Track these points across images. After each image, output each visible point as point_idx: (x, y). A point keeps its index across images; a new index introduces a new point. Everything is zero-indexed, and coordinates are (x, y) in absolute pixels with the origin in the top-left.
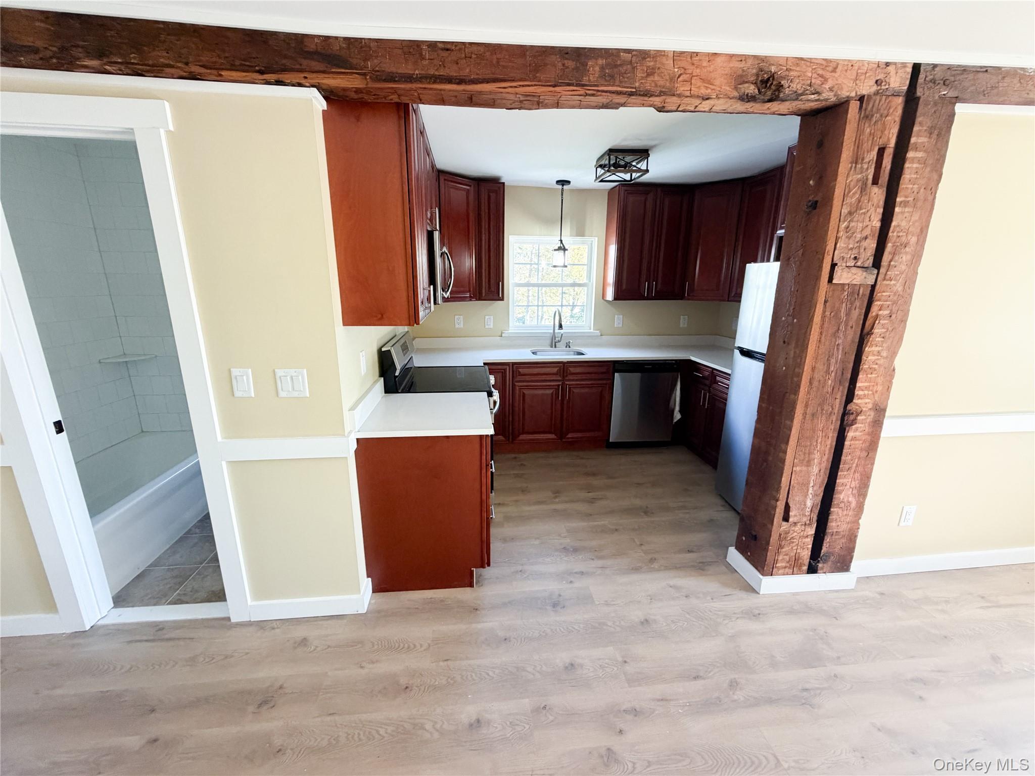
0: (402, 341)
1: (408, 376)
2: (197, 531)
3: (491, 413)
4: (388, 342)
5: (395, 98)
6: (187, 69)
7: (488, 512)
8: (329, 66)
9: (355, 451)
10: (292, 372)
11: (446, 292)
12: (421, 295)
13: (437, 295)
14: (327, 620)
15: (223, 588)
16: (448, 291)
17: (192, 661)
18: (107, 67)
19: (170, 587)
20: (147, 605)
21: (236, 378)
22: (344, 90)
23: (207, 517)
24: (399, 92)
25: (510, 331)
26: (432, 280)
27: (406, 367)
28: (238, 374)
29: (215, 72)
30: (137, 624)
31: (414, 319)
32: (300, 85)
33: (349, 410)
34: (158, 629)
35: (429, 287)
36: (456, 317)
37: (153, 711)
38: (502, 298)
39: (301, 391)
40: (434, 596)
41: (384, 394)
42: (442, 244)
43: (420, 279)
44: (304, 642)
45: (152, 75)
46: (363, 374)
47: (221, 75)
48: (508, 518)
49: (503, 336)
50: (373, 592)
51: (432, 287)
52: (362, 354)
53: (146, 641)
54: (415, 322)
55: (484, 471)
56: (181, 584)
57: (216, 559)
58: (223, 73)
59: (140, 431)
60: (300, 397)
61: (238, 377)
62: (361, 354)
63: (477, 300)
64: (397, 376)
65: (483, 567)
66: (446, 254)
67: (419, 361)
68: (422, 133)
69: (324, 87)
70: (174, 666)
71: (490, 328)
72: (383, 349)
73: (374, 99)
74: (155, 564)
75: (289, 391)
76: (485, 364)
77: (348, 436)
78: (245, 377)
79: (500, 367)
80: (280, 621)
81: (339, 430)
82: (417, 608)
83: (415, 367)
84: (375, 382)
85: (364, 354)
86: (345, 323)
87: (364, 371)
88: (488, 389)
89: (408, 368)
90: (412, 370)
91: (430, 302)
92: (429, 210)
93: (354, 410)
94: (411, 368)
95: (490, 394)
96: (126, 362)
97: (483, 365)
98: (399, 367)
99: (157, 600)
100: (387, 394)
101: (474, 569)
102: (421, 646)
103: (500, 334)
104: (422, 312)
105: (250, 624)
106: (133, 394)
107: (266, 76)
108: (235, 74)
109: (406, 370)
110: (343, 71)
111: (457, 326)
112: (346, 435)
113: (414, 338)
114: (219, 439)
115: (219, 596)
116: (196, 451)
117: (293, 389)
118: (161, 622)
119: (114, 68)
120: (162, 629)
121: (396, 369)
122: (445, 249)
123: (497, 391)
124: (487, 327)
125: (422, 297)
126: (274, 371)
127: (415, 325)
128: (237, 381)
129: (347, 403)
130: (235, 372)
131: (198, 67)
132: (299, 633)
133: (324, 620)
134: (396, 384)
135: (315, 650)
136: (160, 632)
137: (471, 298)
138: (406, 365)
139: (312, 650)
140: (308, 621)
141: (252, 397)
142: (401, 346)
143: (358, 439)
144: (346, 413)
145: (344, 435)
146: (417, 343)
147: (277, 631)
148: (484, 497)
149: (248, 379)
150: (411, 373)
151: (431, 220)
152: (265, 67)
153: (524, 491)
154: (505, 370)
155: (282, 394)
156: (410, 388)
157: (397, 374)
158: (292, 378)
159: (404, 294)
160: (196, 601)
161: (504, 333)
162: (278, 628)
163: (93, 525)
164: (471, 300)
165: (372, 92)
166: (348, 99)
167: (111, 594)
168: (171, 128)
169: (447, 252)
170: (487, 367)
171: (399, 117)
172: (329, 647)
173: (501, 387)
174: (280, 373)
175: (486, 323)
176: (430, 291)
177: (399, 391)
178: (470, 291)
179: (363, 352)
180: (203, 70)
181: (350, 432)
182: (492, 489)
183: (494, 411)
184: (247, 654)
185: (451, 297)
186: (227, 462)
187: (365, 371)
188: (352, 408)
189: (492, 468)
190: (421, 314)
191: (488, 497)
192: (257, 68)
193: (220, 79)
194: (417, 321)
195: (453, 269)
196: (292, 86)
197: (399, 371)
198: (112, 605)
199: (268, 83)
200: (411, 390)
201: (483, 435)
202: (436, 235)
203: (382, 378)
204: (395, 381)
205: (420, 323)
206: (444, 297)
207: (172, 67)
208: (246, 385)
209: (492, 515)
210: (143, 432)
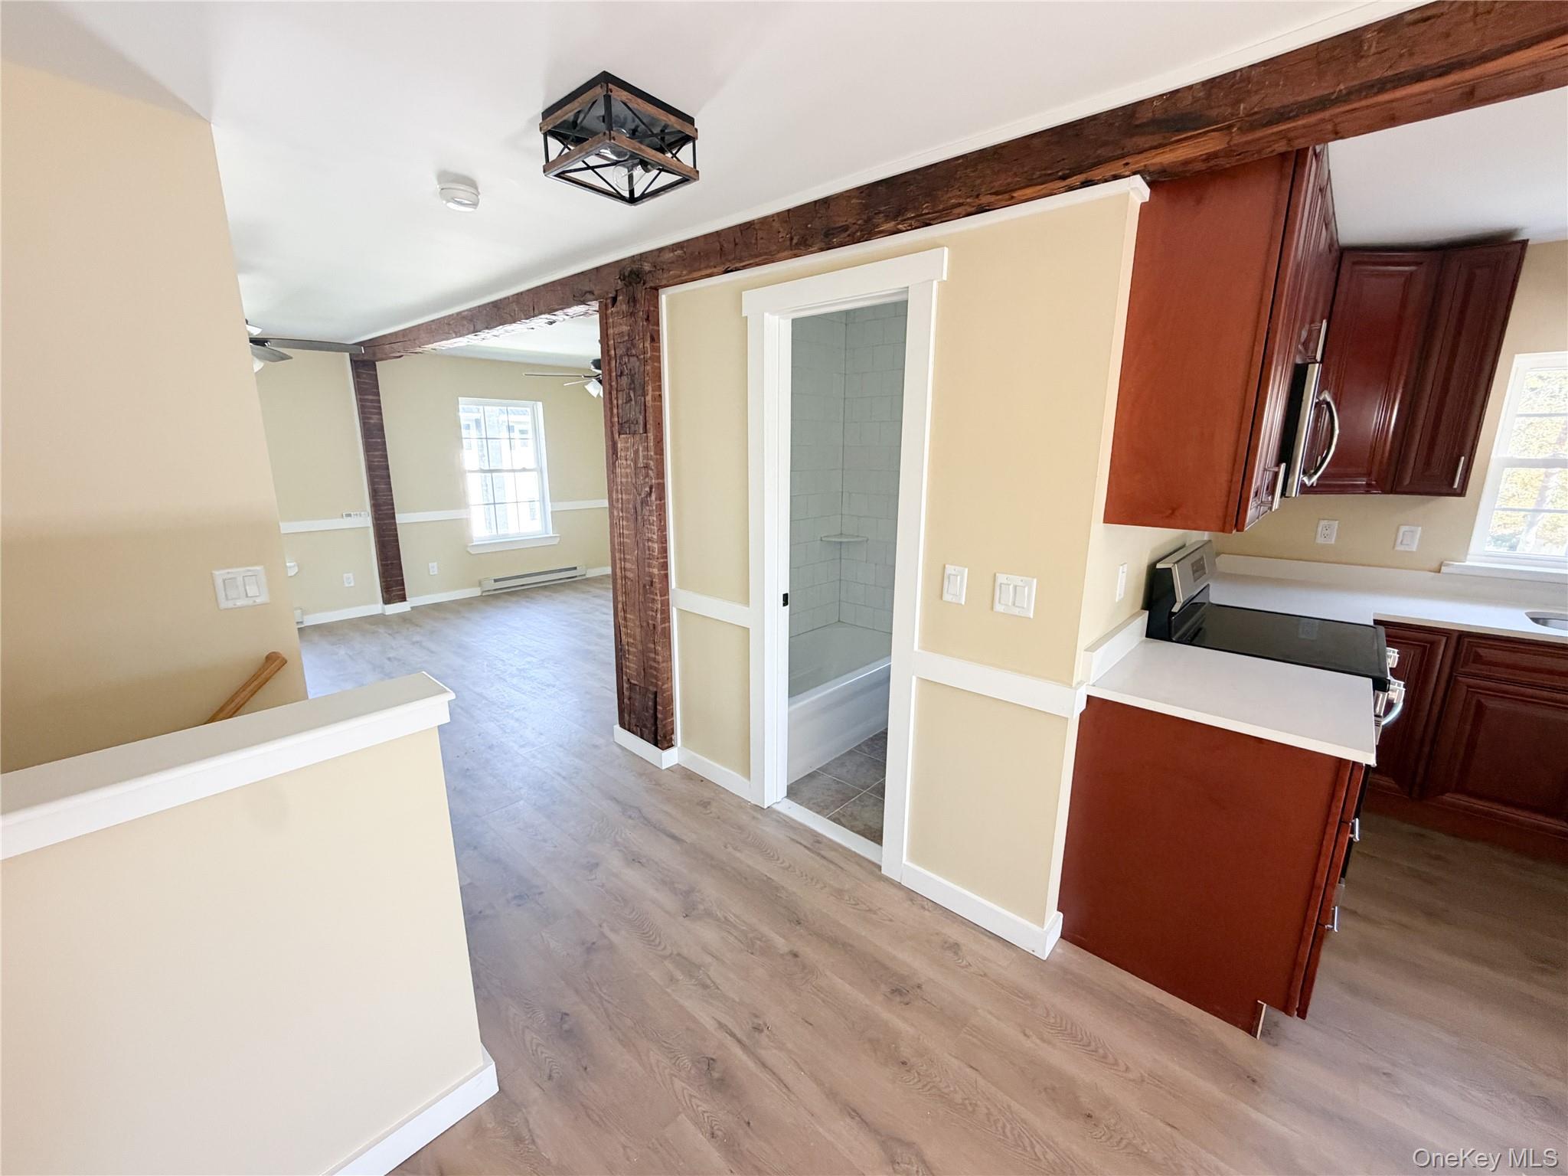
0: (1196, 556)
1: (1193, 619)
2: (866, 749)
3: (1377, 724)
4: (1171, 554)
5: (1281, 147)
6: (978, 202)
7: (1325, 915)
8: (1167, 135)
9: (1081, 715)
10: (1017, 580)
11: (1310, 477)
12: (1259, 478)
13: (1290, 481)
14: (990, 938)
15: (882, 828)
16: (1315, 473)
17: (839, 893)
18: (900, 226)
19: (834, 801)
20: (810, 809)
21: (949, 578)
22: (1186, 163)
23: (883, 736)
24: (1292, 135)
25: (1467, 563)
26: (1285, 452)
27: (1195, 601)
28: (953, 572)
29: (1006, 196)
30: (801, 824)
31: (1233, 519)
32: (1116, 177)
33: (1085, 650)
34: (817, 843)
35: (1278, 465)
36: (1323, 523)
37: (799, 923)
38: (1459, 491)
39: (1023, 608)
40: (1172, 1006)
41: (1144, 638)
42: (1323, 385)
43: (1261, 453)
44: (955, 947)
45: (939, 221)
46: (1117, 600)
47: (1013, 197)
48: (1371, 951)
49: (1442, 571)
50: (1062, 937)
51: (1283, 466)
52: (1123, 569)
53: (805, 847)
54: (1236, 526)
55: (1332, 831)
56: (843, 801)
57: (881, 791)
58: (1015, 195)
59: (837, 620)
60: (1021, 617)
61: (951, 577)
62: (1121, 567)
63: (1384, 492)
64: (1175, 613)
65: (1286, 1009)
66: (1328, 404)
67: (1220, 595)
68: (1323, 190)
69: (1151, 169)
70: (822, 888)
71: (1411, 552)
72: (1159, 566)
73: (1238, 160)
74: (824, 769)
75: (1007, 605)
76: (1376, 622)
77: (1076, 689)
78: (959, 577)
79: (1421, 635)
80: (932, 903)
81: (1065, 676)
82: (1132, 1006)
83: (1210, 603)
84: (1134, 616)
85: (1125, 570)
86: (1110, 518)
87: (1120, 595)
88: (1377, 674)
89: (1196, 603)
90: (1203, 608)
91: (1272, 493)
92: (1307, 326)
93: (1093, 652)
94: (1204, 603)
95: (1380, 685)
96: (841, 543)
97: (1372, 624)
98: (1181, 598)
99: (820, 809)
100: (1148, 639)
101: (1265, 1005)
102: (1127, 1069)
103: (1435, 565)
104: (1254, 510)
105: (899, 886)
106: (838, 577)
107: (1068, 182)
108: (1029, 191)
109: (1192, 606)
110: (1189, 134)
111: (1320, 540)
112: (1074, 685)
113: (1218, 554)
114: (916, 648)
115: (876, 835)
116: (889, 654)
117: (1014, 605)
118: (820, 834)
119: (905, 225)
120: (818, 842)
121: (1176, 602)
122: (1327, 396)
123: (1402, 683)
124: (1399, 548)
125: (1259, 483)
126: (995, 575)
127: (1234, 531)
128: (949, 581)
129: (1085, 638)
130: (950, 569)
131: (989, 196)
132: (953, 933)
133: (986, 935)
134: (1170, 627)
135: (966, 967)
136: (817, 844)
137: (1368, 489)
138: (1195, 597)
139: (962, 965)
140: (964, 924)
141: (961, 604)
142: (1193, 565)
143: (1089, 697)
144: (1081, 655)
145: (1071, 686)
146: (1224, 563)
147: (926, 913)
148: (1321, 880)
149: (961, 581)
150: (1199, 614)
151: (1306, 344)
152: (1070, 169)
153: (1431, 914)
154: (1433, 644)
155: (999, 608)
156: (1194, 638)
157: (1176, 609)
158: (1015, 587)
159: (1223, 478)
160: (852, 829)
161: (1448, 565)
162: (928, 910)
163: (790, 705)
164: (1368, 492)
165: (1234, 151)
166: (1188, 175)
167: (788, 781)
168: (945, 278)
169: (1329, 399)
170: (1382, 630)
171: (1282, 177)
172: (985, 975)
173: (1414, 675)
174: (1002, 578)
175: (1399, 541)
176: (1276, 475)
177: (1174, 639)
178: (1369, 474)
179: (1126, 565)
180: (993, 198)
181: (1080, 683)
182: (1343, 875)
183: (1384, 722)
184: (891, 920)
185: (1317, 484)
186: (918, 678)
187: (1122, 596)
188: (1092, 648)
189: (1353, 832)
190: (1251, 512)
191: (1330, 884)
192: (1060, 174)
193: (1012, 202)
194: (1239, 525)
195: (1337, 432)
196: (1103, 182)
197: (1181, 605)
198: (786, 794)
199: (1071, 188)
200: (1194, 642)
201: (1348, 761)
202: (1314, 372)
203: (1147, 612)
204: (1170, 622)
205: (1246, 529)
206: (1305, 484)
207: (960, 205)
208: (958, 590)
209: (1333, 924)
210: (839, 621)
